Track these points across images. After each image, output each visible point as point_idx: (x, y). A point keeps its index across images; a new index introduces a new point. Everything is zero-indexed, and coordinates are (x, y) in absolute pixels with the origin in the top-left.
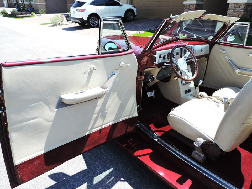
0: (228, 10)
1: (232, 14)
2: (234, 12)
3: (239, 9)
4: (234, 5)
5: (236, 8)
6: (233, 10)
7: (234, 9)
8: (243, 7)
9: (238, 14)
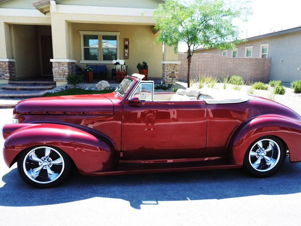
0: (53, 68)
1: (58, 72)
2: (59, 70)
3: (63, 67)
4: (57, 64)
5: (60, 66)
6: (57, 69)
7: (59, 67)
8: (66, 65)
9: (63, 72)
